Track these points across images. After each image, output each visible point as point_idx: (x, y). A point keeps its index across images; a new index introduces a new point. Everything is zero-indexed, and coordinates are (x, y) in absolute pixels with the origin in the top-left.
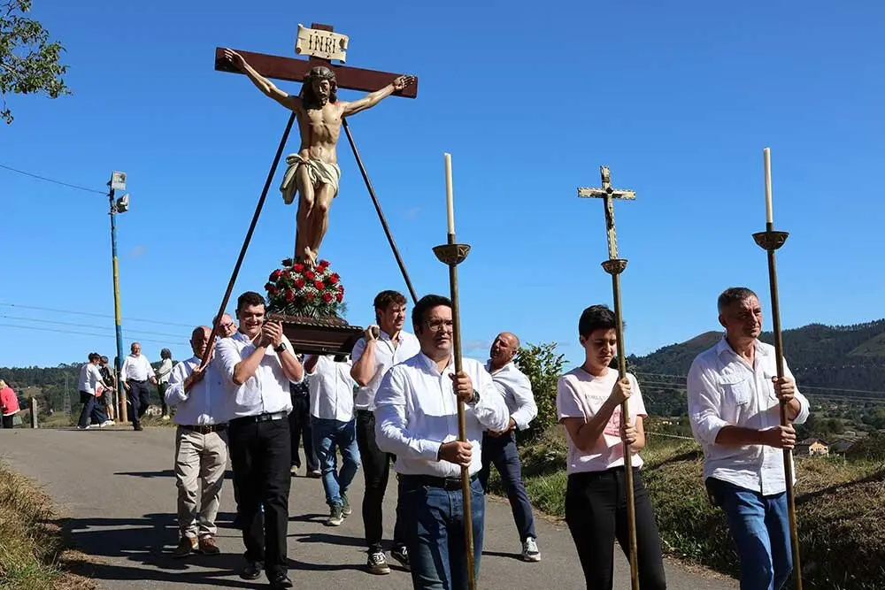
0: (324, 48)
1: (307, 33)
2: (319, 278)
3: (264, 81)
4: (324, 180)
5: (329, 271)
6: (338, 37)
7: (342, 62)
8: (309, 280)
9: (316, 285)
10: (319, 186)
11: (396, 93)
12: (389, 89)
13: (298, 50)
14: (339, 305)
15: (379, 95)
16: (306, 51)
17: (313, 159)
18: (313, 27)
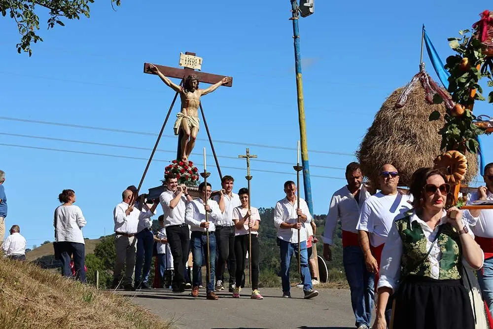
0: (192, 64)
1: (184, 56)
2: (190, 169)
3: (166, 79)
4: (194, 125)
5: (194, 166)
6: (197, 58)
7: (199, 70)
8: (185, 169)
9: (189, 172)
10: (192, 127)
11: (223, 85)
12: (221, 82)
13: (181, 64)
14: (197, 182)
15: (215, 86)
16: (184, 65)
17: (189, 115)
18: (186, 54)
